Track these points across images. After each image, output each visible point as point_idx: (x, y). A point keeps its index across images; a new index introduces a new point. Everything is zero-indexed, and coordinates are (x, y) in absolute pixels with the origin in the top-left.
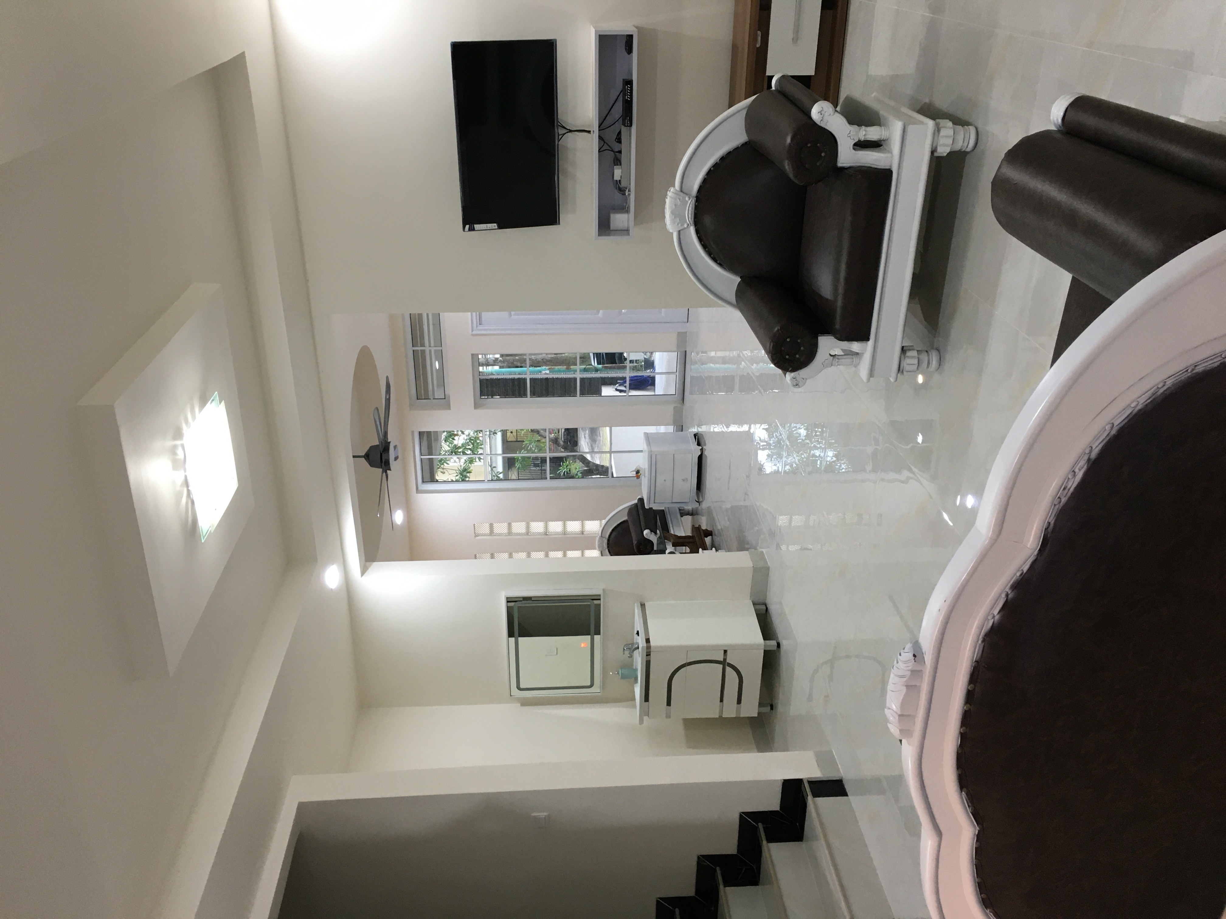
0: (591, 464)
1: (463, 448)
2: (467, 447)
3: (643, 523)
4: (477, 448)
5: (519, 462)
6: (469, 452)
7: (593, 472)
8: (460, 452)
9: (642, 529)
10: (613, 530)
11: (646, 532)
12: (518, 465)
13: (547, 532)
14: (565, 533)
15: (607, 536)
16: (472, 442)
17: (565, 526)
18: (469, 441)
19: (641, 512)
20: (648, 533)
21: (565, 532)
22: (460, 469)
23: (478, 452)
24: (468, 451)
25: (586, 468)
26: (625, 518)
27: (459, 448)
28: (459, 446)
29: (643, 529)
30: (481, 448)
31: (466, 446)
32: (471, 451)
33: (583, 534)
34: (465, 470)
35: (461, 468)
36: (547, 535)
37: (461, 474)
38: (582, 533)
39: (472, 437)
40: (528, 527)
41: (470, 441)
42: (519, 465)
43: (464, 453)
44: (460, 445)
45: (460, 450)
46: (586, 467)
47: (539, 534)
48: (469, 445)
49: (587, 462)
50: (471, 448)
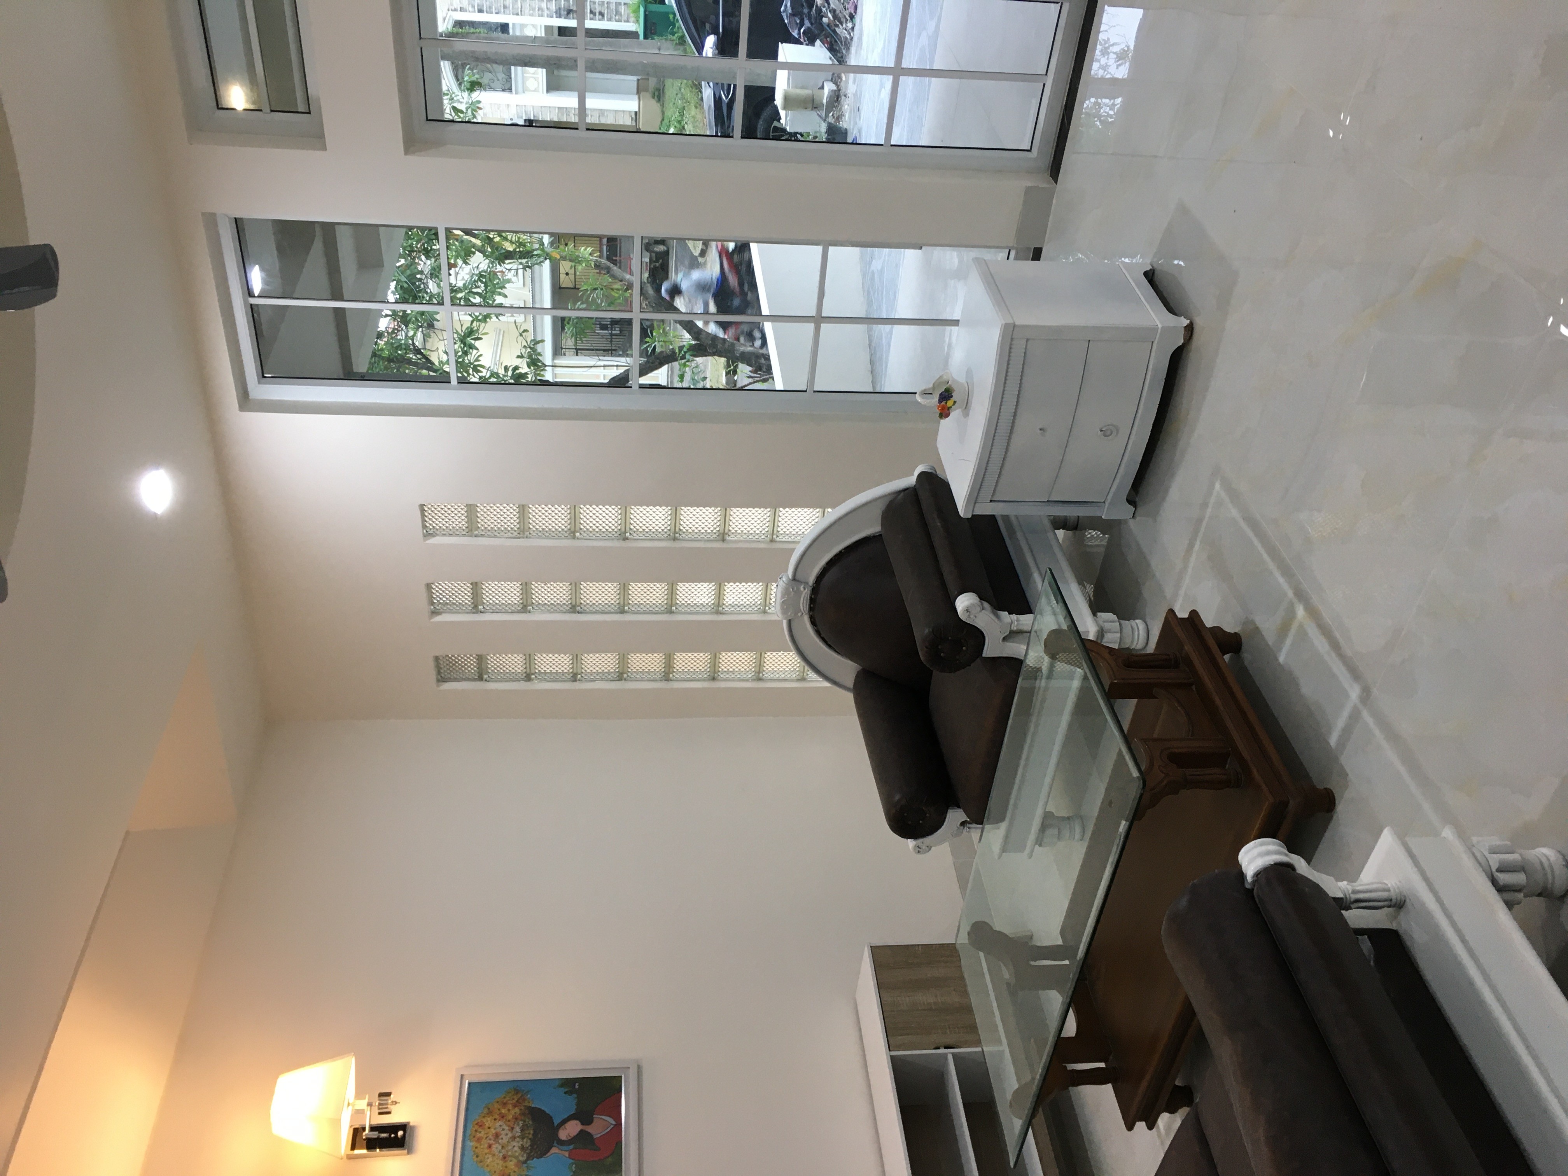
0: (703, 336)
1: (466, 291)
2: (475, 290)
3: (947, 569)
4: (493, 293)
5: (571, 323)
6: (477, 300)
7: (706, 350)
8: (460, 299)
9: (943, 585)
10: (831, 563)
11: (964, 602)
12: (569, 329)
13: (625, 532)
14: (675, 535)
15: (812, 579)
16: (484, 280)
17: (675, 517)
18: (477, 278)
19: (936, 524)
20: (973, 605)
21: (675, 533)
22: (460, 331)
23: (495, 300)
24: (475, 298)
25: (693, 342)
26: (874, 528)
27: (459, 290)
28: (459, 287)
29: (952, 587)
30: (500, 294)
31: (472, 288)
32: (480, 297)
33: (724, 540)
34: (470, 332)
35: (462, 331)
36: (626, 539)
37: (463, 341)
38: (723, 536)
39: (482, 271)
40: (574, 517)
41: (479, 279)
42: (572, 330)
43: (469, 304)
44: (460, 284)
45: (460, 295)
46: (694, 340)
47: (603, 535)
48: (477, 287)
49: (695, 330)
50: (481, 292)
